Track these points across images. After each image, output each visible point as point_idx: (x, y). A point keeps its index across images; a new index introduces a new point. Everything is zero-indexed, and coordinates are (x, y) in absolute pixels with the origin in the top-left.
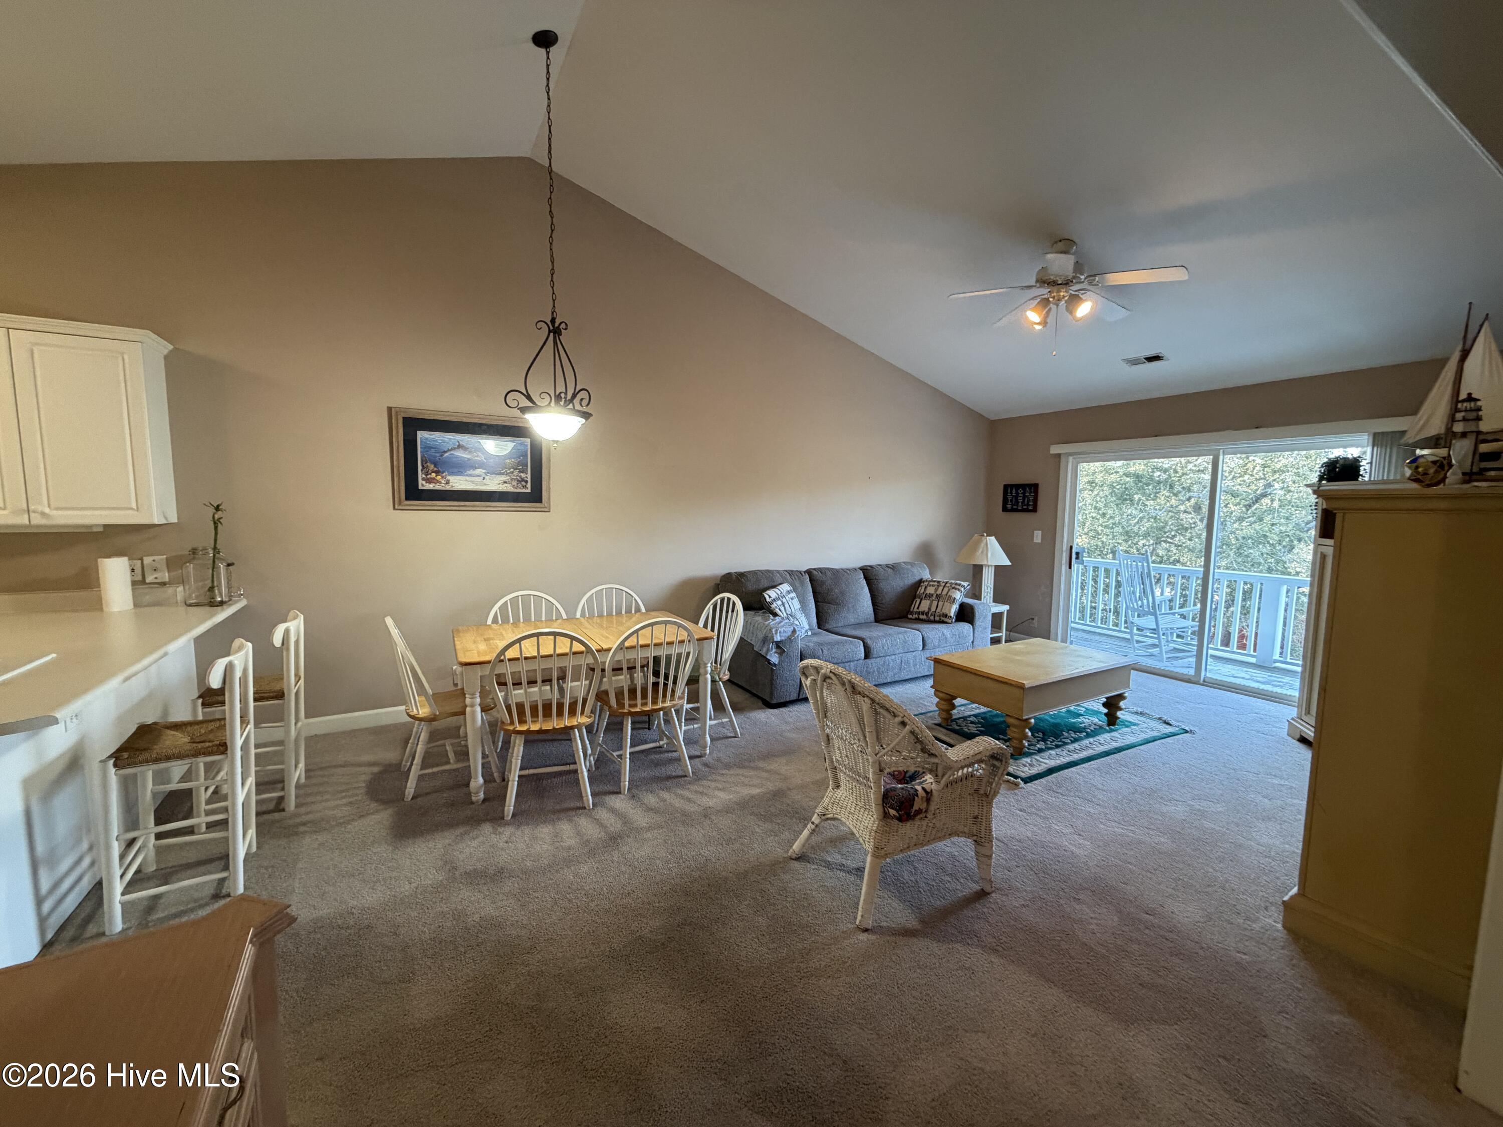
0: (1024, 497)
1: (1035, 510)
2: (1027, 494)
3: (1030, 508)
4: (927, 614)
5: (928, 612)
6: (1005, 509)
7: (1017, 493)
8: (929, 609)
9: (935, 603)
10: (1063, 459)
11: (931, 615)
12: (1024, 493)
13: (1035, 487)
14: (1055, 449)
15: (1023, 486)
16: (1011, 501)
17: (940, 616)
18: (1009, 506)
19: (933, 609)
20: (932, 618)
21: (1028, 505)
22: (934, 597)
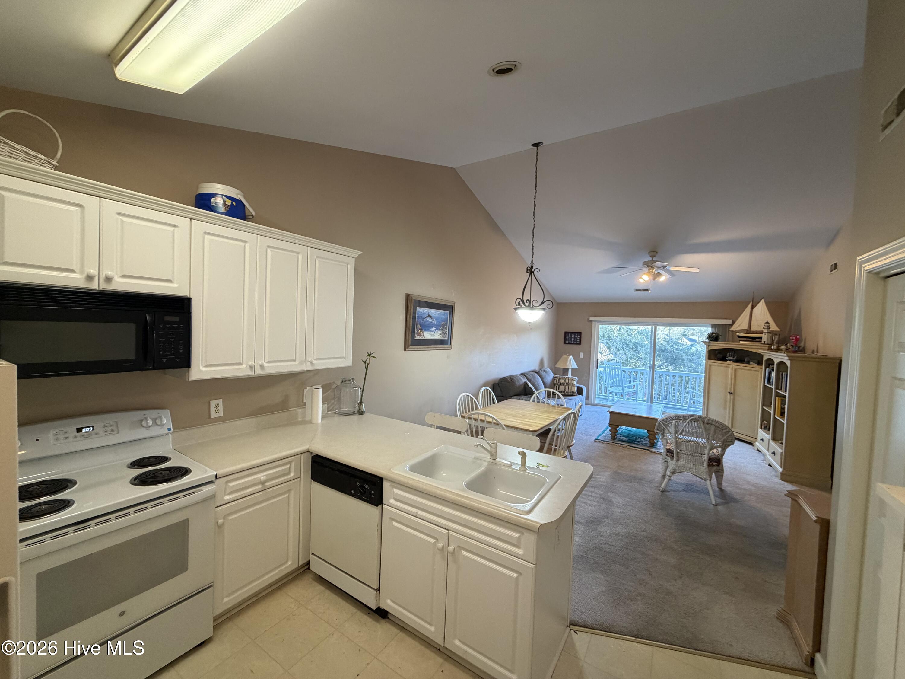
0: (575, 338)
1: (580, 344)
2: (576, 337)
3: (578, 343)
4: (564, 392)
5: (565, 391)
6: (565, 343)
7: (571, 336)
8: (565, 390)
9: (567, 387)
10: (594, 323)
11: (566, 392)
12: (575, 336)
13: (580, 334)
14: (592, 319)
15: (575, 333)
16: (568, 339)
17: (571, 393)
18: (567, 342)
19: (567, 390)
20: (567, 394)
21: (577, 341)
22: (566, 384)
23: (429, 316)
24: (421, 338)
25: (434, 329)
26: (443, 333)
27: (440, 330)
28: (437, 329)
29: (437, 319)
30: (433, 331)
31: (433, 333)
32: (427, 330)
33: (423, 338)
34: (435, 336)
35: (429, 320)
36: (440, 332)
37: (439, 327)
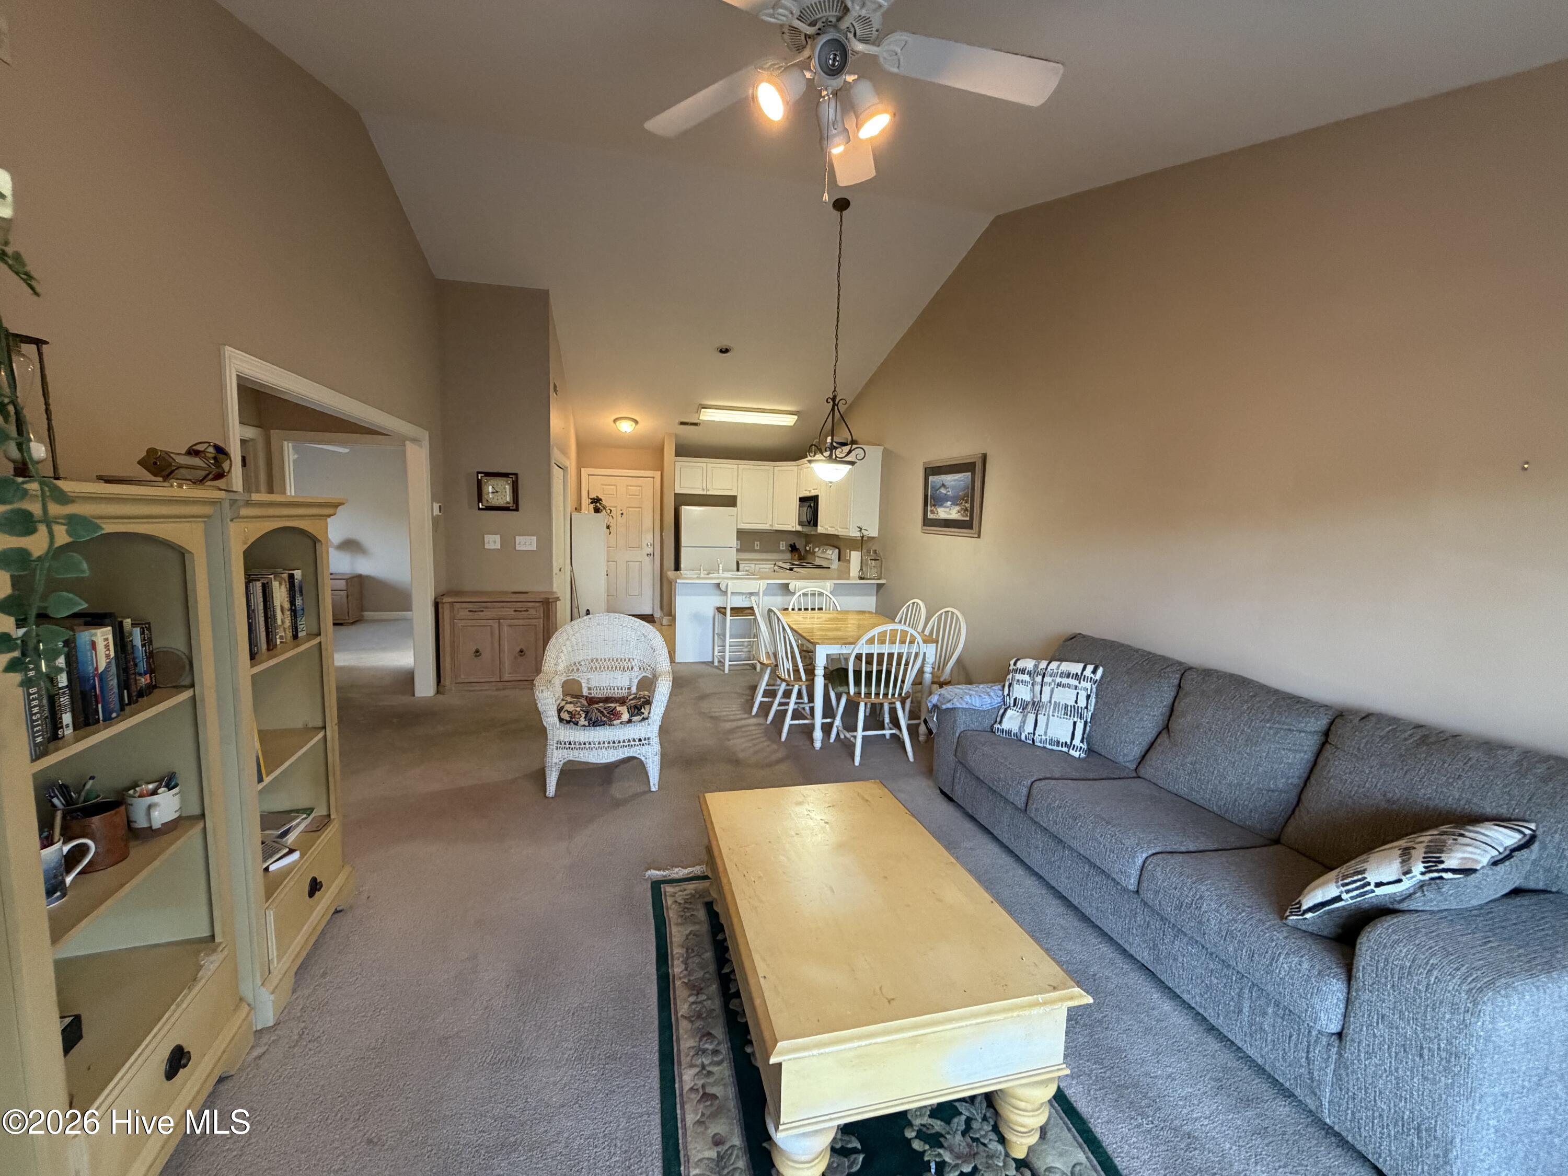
23: (943, 485)
24: (934, 517)
25: (949, 503)
26: (962, 509)
27: (957, 505)
28: (955, 504)
29: (953, 487)
30: (948, 507)
31: (948, 510)
32: (941, 506)
33: (937, 517)
34: (951, 514)
35: (943, 491)
36: (958, 508)
37: (956, 501)
